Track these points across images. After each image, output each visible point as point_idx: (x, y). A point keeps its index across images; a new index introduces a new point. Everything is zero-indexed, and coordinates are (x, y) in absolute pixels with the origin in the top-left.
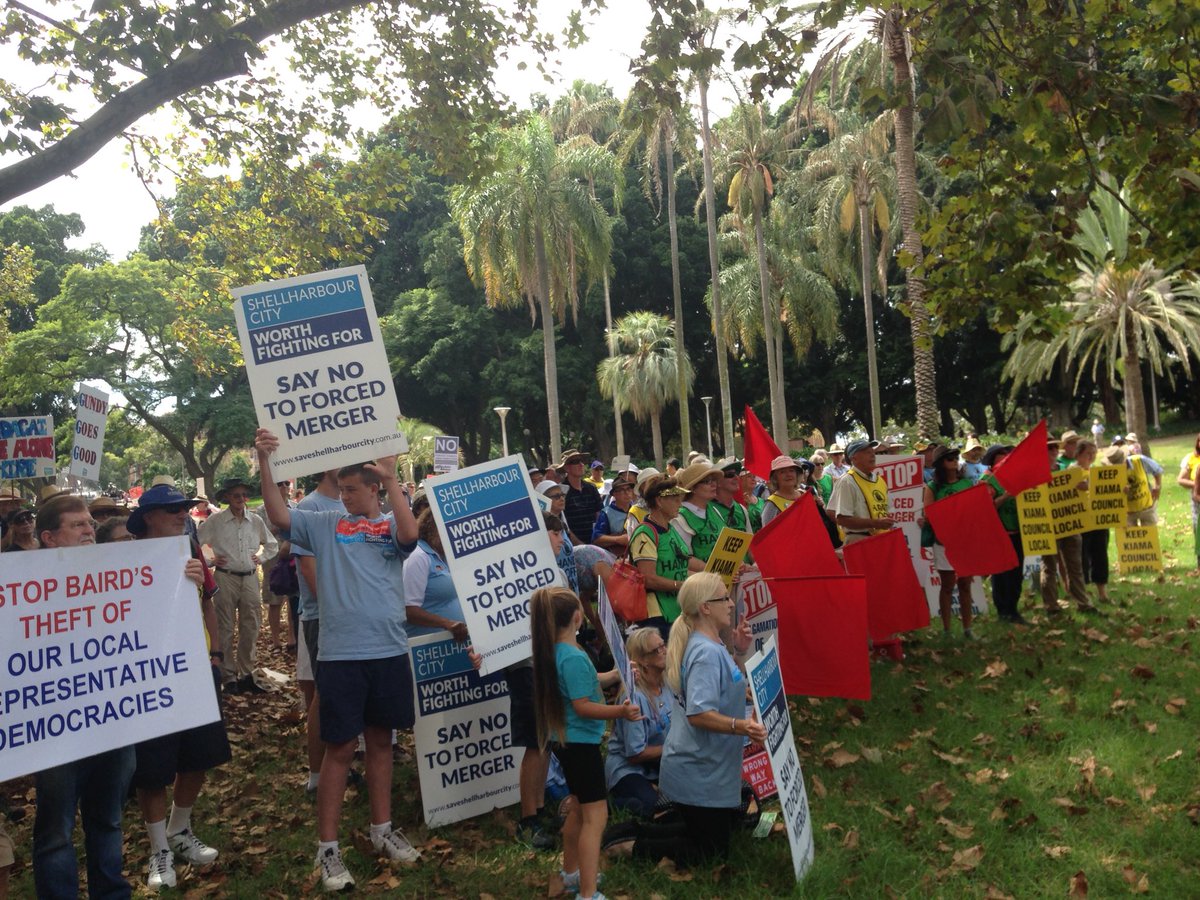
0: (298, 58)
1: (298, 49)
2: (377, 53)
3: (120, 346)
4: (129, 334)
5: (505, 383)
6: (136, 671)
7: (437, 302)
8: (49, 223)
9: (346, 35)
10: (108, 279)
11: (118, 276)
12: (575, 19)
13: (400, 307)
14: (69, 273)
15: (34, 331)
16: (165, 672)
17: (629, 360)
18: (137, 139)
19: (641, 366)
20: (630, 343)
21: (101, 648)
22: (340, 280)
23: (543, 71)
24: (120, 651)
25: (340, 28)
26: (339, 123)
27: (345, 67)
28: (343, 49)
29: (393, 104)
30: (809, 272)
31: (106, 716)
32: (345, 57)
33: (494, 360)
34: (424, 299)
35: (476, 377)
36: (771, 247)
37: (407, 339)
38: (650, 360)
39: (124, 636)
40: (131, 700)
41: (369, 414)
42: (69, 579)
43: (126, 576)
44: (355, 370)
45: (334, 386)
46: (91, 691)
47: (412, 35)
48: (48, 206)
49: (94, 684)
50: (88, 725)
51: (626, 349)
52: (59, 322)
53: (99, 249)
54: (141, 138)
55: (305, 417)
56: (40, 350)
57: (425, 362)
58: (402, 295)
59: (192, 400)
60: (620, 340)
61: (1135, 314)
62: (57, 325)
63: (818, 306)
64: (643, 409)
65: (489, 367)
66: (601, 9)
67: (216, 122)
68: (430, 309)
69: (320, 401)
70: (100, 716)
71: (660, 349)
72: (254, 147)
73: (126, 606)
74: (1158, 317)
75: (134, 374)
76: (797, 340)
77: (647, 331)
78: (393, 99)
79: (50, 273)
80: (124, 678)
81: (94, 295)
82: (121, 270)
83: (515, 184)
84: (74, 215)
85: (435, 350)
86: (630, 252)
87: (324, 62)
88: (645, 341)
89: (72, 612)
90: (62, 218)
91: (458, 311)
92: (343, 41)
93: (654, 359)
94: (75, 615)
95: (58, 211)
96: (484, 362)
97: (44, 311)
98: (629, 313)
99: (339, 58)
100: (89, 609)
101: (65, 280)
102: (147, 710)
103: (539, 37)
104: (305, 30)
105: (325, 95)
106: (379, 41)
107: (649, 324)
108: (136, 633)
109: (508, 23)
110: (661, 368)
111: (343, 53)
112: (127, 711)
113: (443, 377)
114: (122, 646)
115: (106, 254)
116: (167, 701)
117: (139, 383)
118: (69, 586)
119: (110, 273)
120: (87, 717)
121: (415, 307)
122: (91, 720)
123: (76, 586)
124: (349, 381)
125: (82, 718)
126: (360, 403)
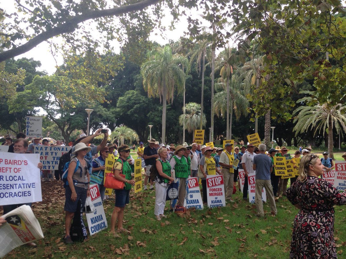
0: (99, 26)
1: (99, 24)
2: (120, 27)
3: (47, 99)
4: (50, 96)
5: (153, 119)
6: (22, 186)
7: (137, 94)
8: (32, 63)
9: (112, 21)
10: (46, 80)
11: (49, 79)
12: (172, 23)
13: (126, 95)
14: (35, 77)
15: (24, 92)
16: (29, 187)
17: (188, 116)
18: (53, 44)
19: (191, 118)
20: (189, 111)
21: (13, 178)
23: (162, 36)
24: (18, 180)
25: (111, 19)
26: (107, 45)
27: (111, 30)
28: (111, 25)
29: (122, 41)
30: (241, 96)
31: (14, 196)
32: (111, 27)
33: (151, 112)
34: (133, 93)
35: (146, 116)
36: (232, 88)
37: (127, 104)
38: (194, 116)
39: (19, 177)
40: (21, 193)
42: (5, 160)
43: (20, 162)
46: (11, 188)
47: (129, 23)
48: (32, 58)
49: (11, 187)
50: (10, 197)
51: (188, 112)
52: (31, 90)
53: (45, 72)
54: (54, 44)
56: (24, 98)
57: (132, 111)
58: (127, 92)
59: (65, 115)
60: (186, 109)
61: (332, 116)
62: (30, 91)
63: (243, 106)
64: (191, 129)
65: (149, 114)
66: (178, 21)
67: (73, 42)
68: (135, 96)
70: (13, 195)
71: (197, 113)
72: (83, 49)
73: (20, 169)
74: (339, 118)
75: (50, 107)
76: (236, 114)
77: (194, 108)
78: (122, 40)
79: (31, 77)
80: (19, 187)
81: (41, 84)
82: (50, 78)
83: (159, 64)
84: (39, 61)
85: (135, 107)
86: (193, 86)
87: (105, 28)
88: (193, 111)
89: (6, 168)
90: (35, 62)
91: (142, 98)
92: (111, 23)
93: (195, 116)
94: (7, 169)
95: (35, 60)
96: (148, 112)
97: (27, 87)
98: (190, 102)
99: (110, 27)
100: (10, 168)
101: (34, 79)
102: (24, 196)
103: (162, 27)
104: (101, 19)
105: (105, 37)
106: (120, 24)
107: (195, 106)
108: (22, 176)
109: (155, 22)
110: (197, 119)
111: (111, 26)
112: (20, 195)
113: (136, 115)
114: (19, 179)
115: (47, 73)
116: (29, 195)
117: (51, 109)
118: (5, 162)
119: (46, 78)
120: (10, 195)
121: (130, 95)
122: (11, 196)
123: (7, 162)
125: (8, 195)
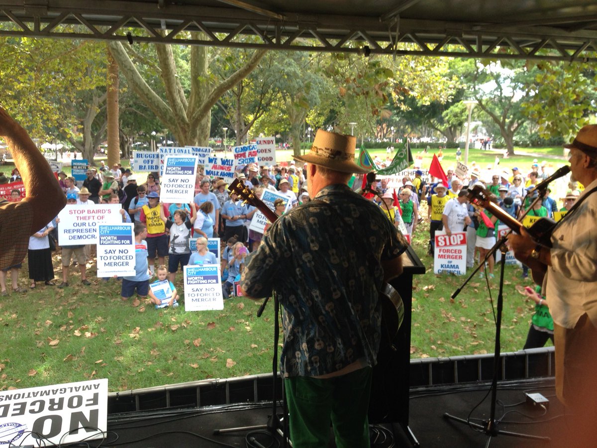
22: (127, 226)
41: (127, 264)
42: (88, 210)
43: (104, 211)
44: (126, 251)
45: (119, 255)
55: (110, 261)
69: (115, 258)
73: (103, 217)
94: (90, 217)
100: (93, 216)
118: (88, 212)
123: (90, 212)
124: (124, 254)
126: (125, 261)
